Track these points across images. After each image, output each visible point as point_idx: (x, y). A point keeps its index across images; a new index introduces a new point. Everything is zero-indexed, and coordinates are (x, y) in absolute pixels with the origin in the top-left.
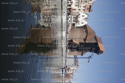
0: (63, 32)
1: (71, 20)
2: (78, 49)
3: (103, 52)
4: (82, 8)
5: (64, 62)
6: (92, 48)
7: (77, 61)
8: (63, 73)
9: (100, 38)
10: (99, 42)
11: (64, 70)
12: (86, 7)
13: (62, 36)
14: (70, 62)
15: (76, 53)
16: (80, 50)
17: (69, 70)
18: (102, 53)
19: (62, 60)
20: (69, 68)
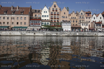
1: (99, 28)
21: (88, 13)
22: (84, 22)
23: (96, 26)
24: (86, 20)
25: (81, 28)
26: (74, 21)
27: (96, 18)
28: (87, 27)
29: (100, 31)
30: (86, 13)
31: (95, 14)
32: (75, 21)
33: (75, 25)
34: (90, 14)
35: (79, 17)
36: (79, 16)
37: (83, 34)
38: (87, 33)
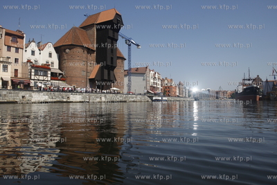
0: (71, 100)
1: (42, 80)
2: (111, 68)
3: (117, 14)
4: (13, 54)
5: (139, 98)
6: (109, 38)
7: (137, 69)
8: (161, 100)
9: (86, 18)
10: (96, 20)
11: (154, 98)
12: (10, 44)
13: (80, 102)
14: (138, 84)
15: (118, 72)
16: (112, 63)
17: (154, 87)
18: (120, 16)
19: (134, 101)
20: (151, 86)
21: (16, 37)
23: (33, 74)
24: (5, 53)
27: (37, 51)
28: (6, 76)
30: (7, 34)
31: (38, 43)
34: (18, 40)
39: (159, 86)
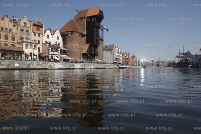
0: (75, 67)
1: (57, 55)
2: (96, 46)
3: (100, 11)
4: (37, 38)
5: (112, 66)
6: (95, 26)
8: (126, 68)
10: (86, 14)
11: (121, 66)
12: (35, 31)
13: (80, 69)
15: (100, 48)
16: (97, 43)
17: (118, 59)
18: (102, 12)
20: (116, 58)
21: (38, 26)
22: (29, 41)
23: (50, 50)
24: (33, 37)
25: (22, 52)
26: (6, 37)
27: (50, 36)
28: (36, 52)
29: (57, 61)
30: (34, 25)
31: (50, 30)
32: (10, 38)
33: (9, 45)
34: (40, 28)
35: (19, 30)
36: (20, 27)
37: (29, 65)
38: (35, 63)
39: (121, 58)
